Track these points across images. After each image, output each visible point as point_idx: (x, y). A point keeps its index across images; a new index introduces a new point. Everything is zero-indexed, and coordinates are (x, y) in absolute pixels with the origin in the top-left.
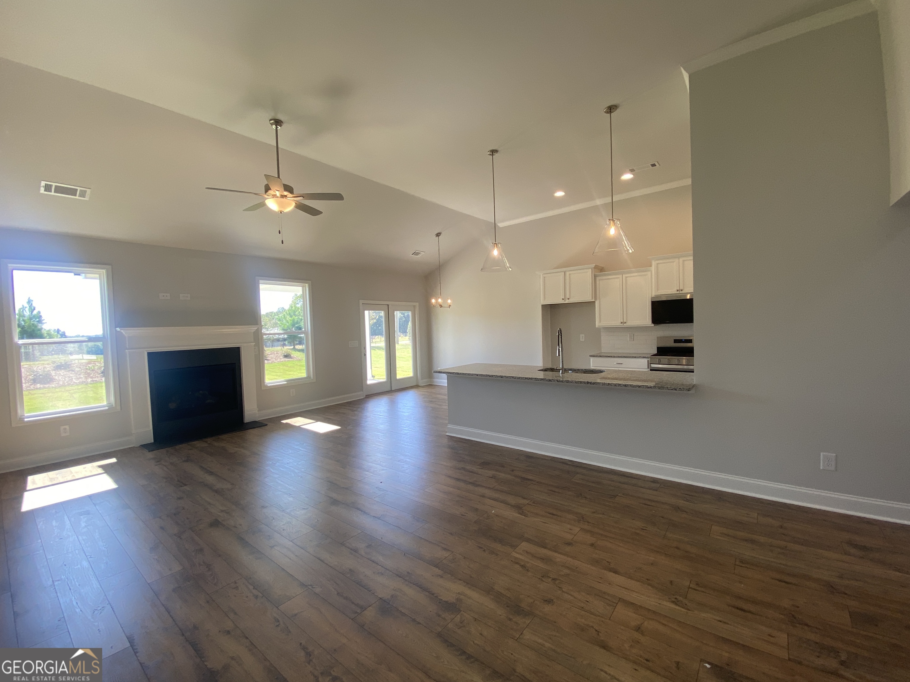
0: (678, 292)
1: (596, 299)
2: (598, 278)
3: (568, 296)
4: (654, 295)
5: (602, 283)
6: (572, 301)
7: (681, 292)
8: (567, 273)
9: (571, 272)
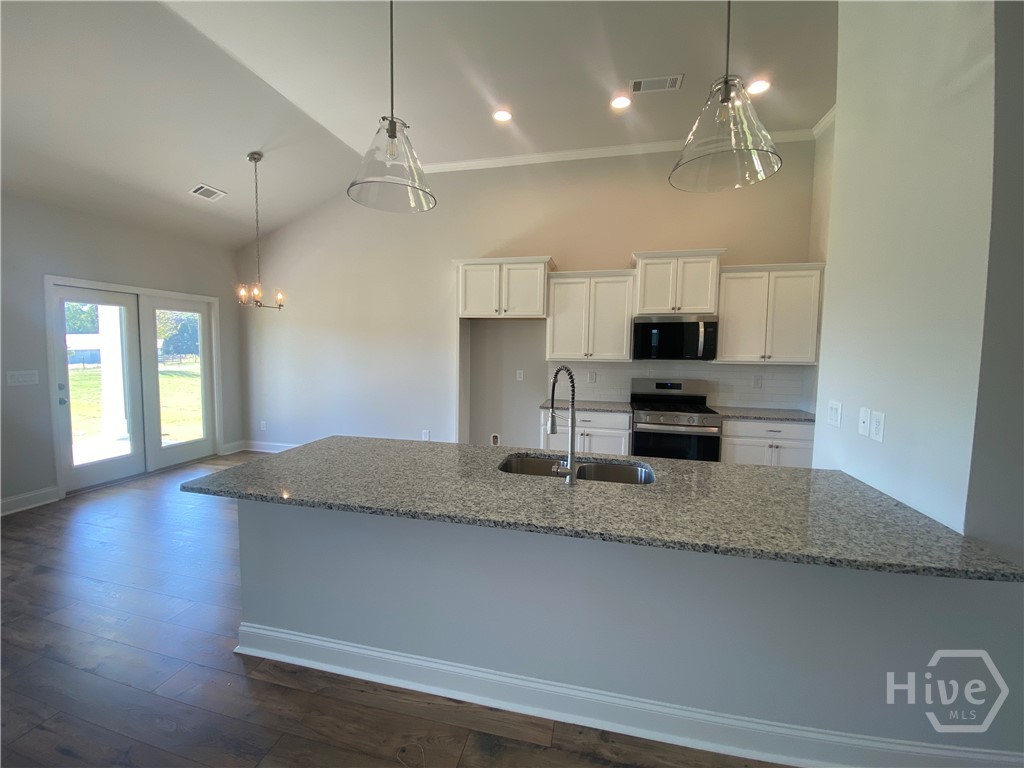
0: (673, 312)
1: (548, 315)
2: (552, 281)
3: (504, 307)
4: (637, 312)
5: (559, 290)
6: (510, 314)
7: (677, 311)
8: (505, 268)
9: (511, 266)
